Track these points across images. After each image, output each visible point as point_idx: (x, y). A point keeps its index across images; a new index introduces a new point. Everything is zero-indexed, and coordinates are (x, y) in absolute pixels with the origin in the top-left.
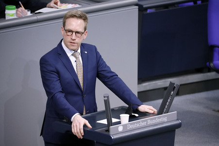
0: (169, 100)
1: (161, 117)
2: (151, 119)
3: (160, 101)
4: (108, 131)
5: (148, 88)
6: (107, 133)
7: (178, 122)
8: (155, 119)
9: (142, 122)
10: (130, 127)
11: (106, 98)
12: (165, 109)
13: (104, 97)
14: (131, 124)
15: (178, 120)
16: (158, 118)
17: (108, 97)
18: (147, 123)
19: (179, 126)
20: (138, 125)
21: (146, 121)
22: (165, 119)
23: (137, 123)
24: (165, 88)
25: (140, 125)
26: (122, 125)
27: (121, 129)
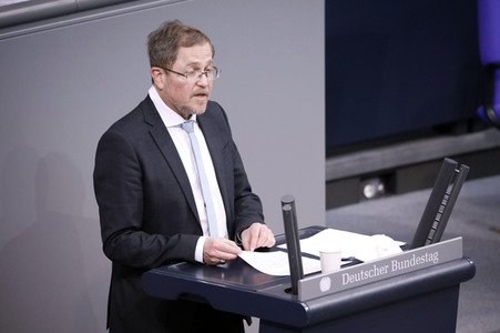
1: (423, 253)
4: (294, 290)
6: (288, 297)
7: (466, 264)
8: (409, 257)
10: (349, 279)
11: (288, 208)
12: (432, 232)
13: (283, 204)
14: (350, 272)
15: (464, 258)
16: (417, 254)
17: (292, 203)
18: (390, 269)
19: (467, 274)
20: (368, 275)
22: (434, 258)
25: (372, 273)
26: (330, 276)
27: (325, 285)
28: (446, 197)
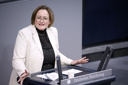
0: (106, 60)
2: (92, 75)
3: (99, 62)
5: (90, 52)
7: (112, 77)
8: (95, 74)
9: (86, 76)
10: (76, 80)
12: (103, 67)
14: (77, 78)
15: (112, 75)
16: (98, 74)
17: (59, 58)
18: (89, 78)
19: (113, 80)
20: (82, 79)
21: (89, 76)
22: (103, 75)
23: (81, 77)
24: (103, 52)
25: (83, 79)
26: (70, 79)
27: (69, 82)
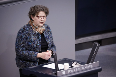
1: (89, 65)
4: (56, 74)
6: (55, 75)
7: (99, 68)
8: (85, 66)
10: (70, 71)
15: (99, 66)
16: (87, 65)
18: (80, 69)
19: (100, 70)
20: (75, 70)
21: (80, 67)
22: (91, 66)
26: (65, 70)
28: (95, 52)
